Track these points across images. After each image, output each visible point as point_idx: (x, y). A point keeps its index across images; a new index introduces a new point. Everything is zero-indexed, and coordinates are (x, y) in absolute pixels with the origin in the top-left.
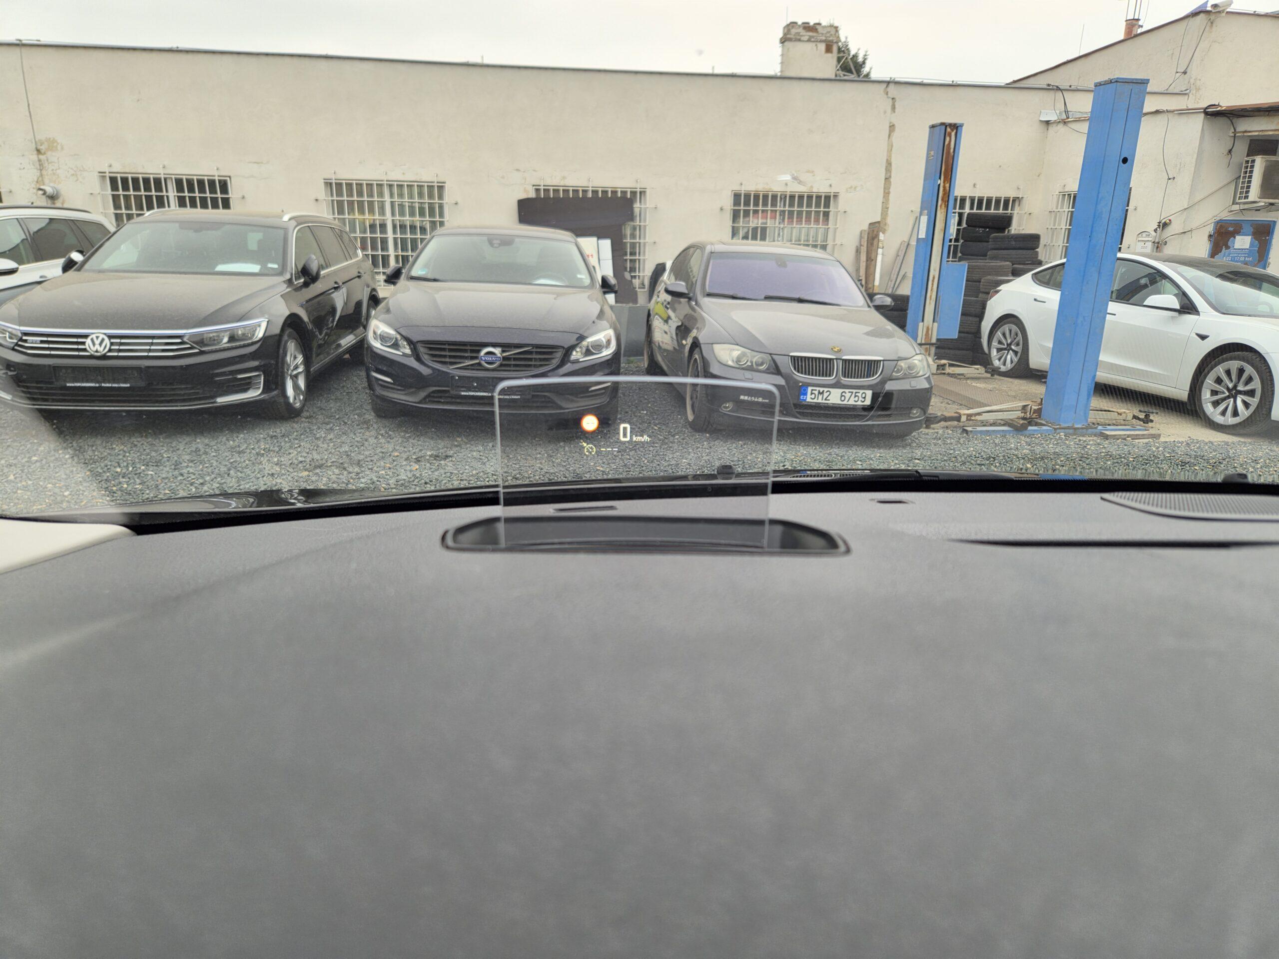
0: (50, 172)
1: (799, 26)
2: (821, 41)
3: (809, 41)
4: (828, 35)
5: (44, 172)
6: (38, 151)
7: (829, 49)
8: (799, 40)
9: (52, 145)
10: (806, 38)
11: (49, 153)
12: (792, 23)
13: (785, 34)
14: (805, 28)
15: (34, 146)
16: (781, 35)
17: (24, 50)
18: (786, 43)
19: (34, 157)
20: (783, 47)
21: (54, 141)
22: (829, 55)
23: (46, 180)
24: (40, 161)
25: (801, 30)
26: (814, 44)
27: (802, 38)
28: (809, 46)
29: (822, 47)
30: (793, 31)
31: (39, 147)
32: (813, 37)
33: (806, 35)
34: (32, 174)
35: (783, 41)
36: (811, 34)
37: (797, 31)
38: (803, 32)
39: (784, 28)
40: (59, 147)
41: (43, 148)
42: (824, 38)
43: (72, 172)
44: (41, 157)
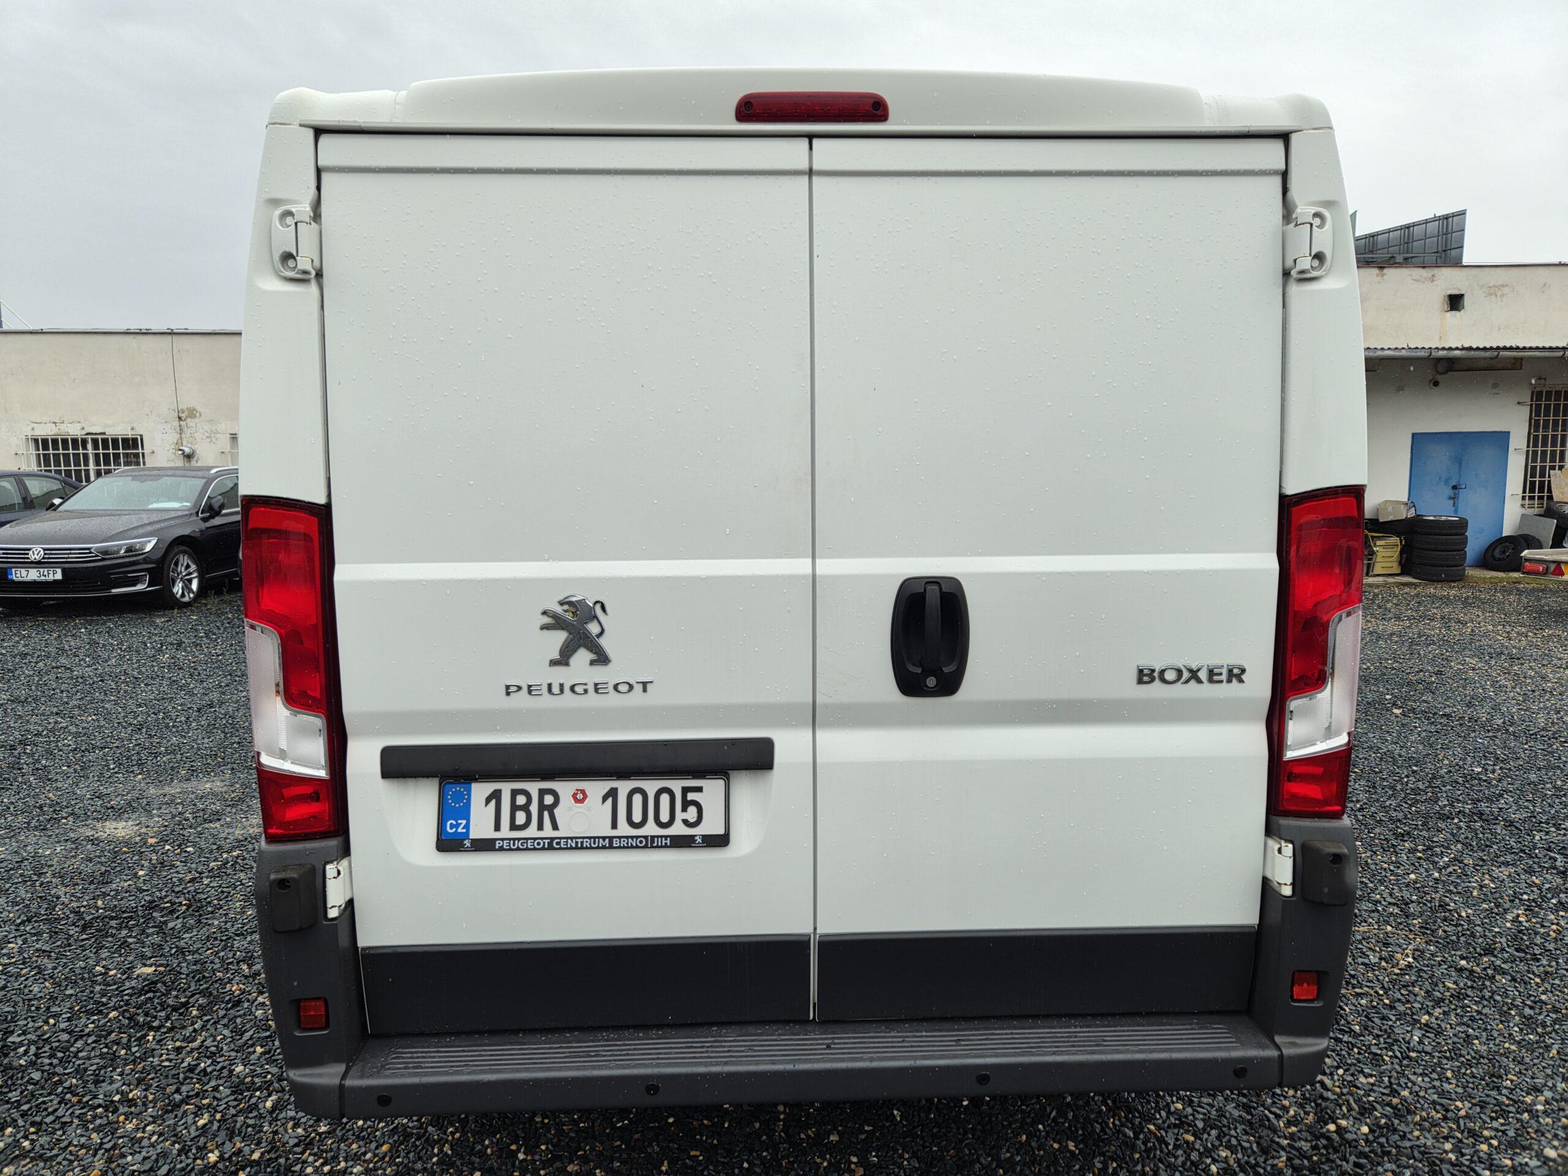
0: (188, 435)
5: (183, 435)
6: (180, 418)
9: (192, 413)
11: (189, 420)
15: (176, 414)
17: (175, 337)
19: (176, 423)
21: (194, 409)
23: (185, 443)
24: (180, 426)
31: (181, 415)
34: (173, 437)
40: (198, 414)
41: (183, 416)
43: (207, 434)
44: (181, 423)
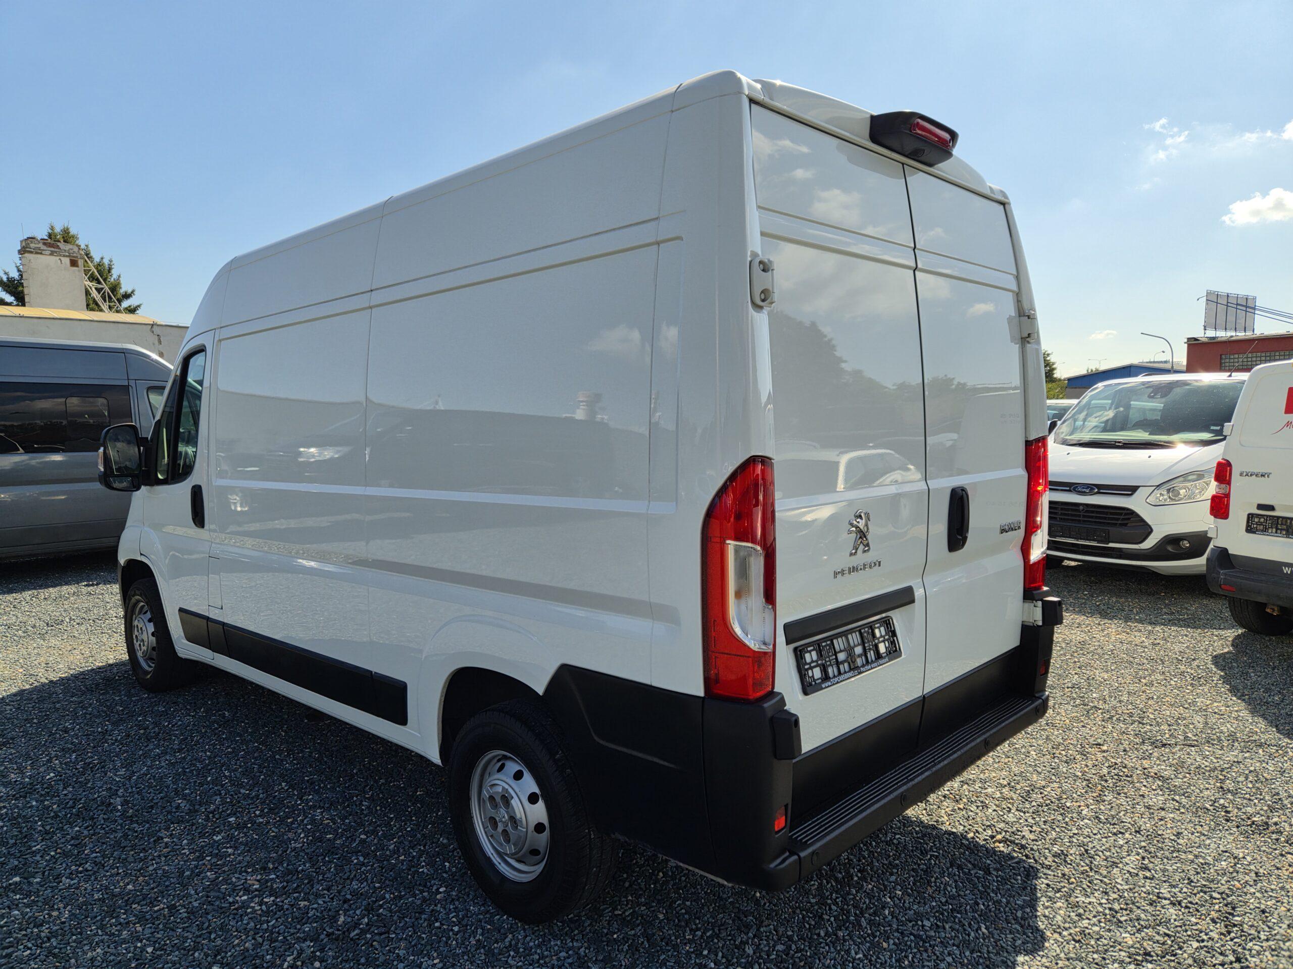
1: (37, 241)
2: (64, 256)
3: (52, 254)
4: (71, 251)
7: (74, 263)
8: (41, 253)
10: (47, 252)
12: (28, 238)
13: (23, 247)
14: (45, 244)
16: (20, 248)
18: (25, 255)
20: (22, 257)
22: (75, 269)
25: (41, 245)
26: (58, 258)
27: (43, 252)
28: (53, 260)
29: (67, 261)
30: (32, 245)
32: (56, 252)
33: (47, 250)
35: (23, 251)
37: (37, 246)
39: (21, 242)
42: (67, 254)
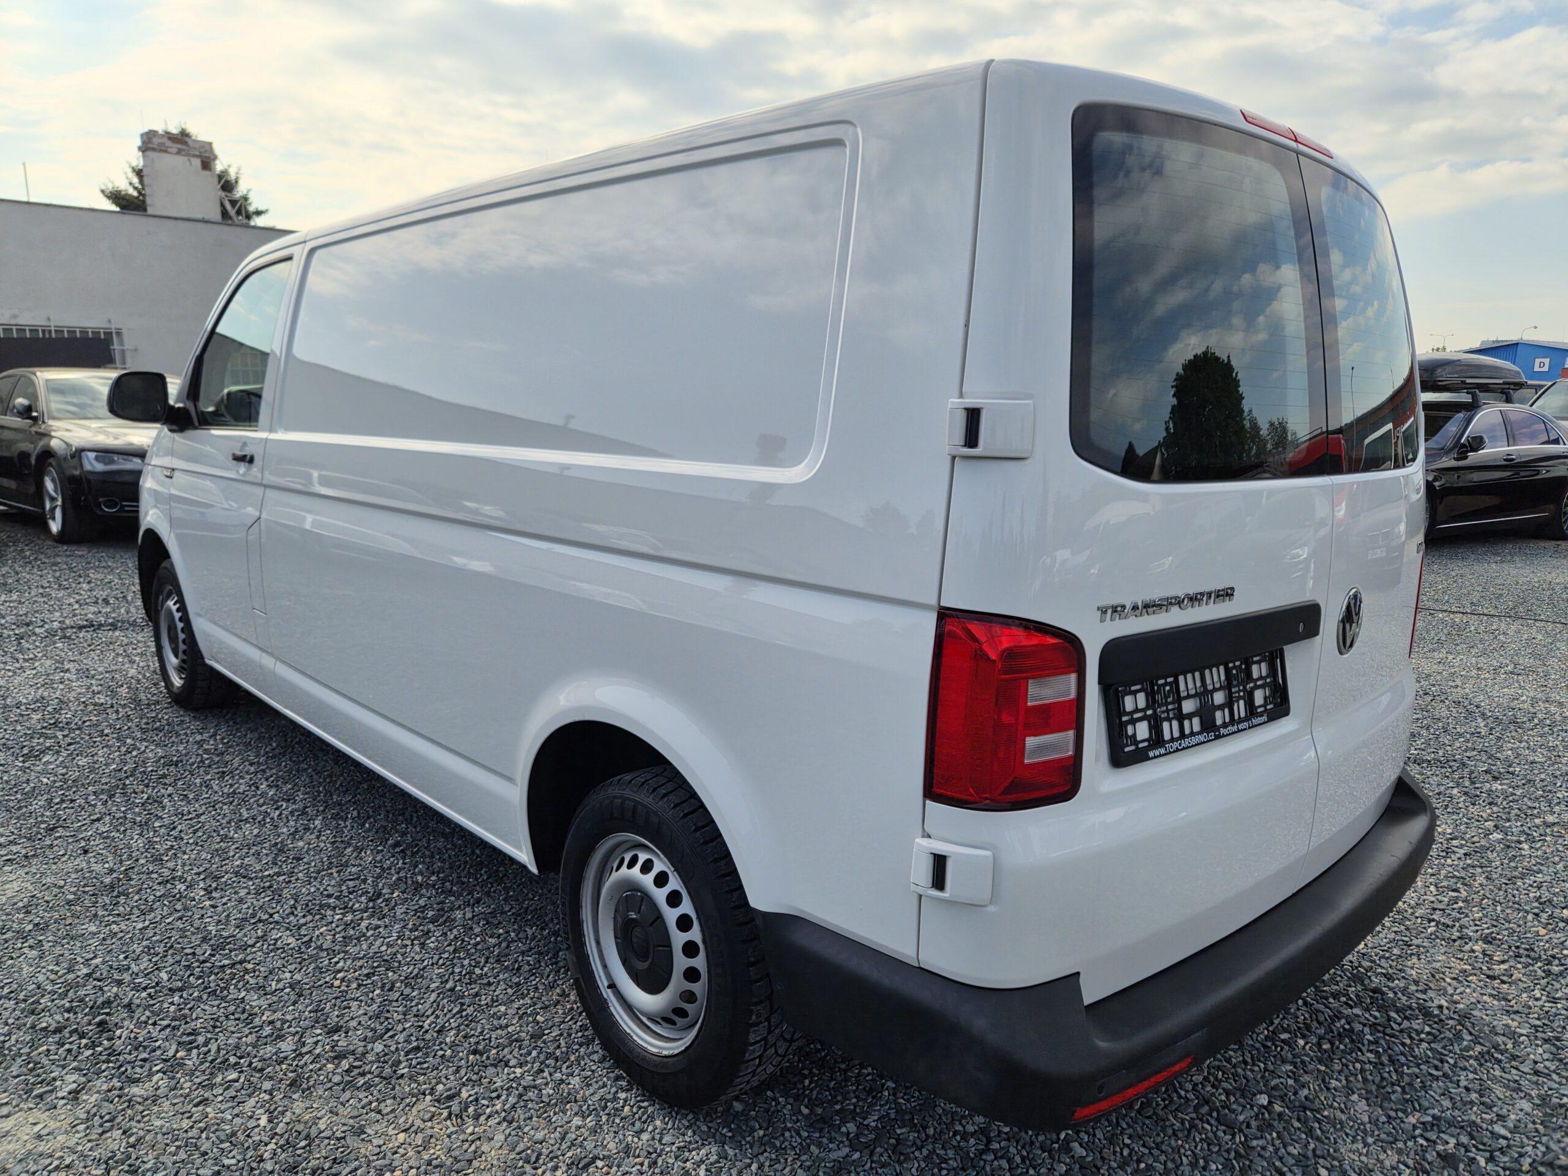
1: (163, 136)
2: (195, 156)
3: (179, 152)
4: (203, 150)
7: (205, 166)
8: (166, 151)
10: (174, 150)
12: (152, 131)
13: (143, 142)
14: (169, 138)
16: (139, 143)
18: (150, 154)
20: (144, 156)
22: (207, 173)
25: (165, 140)
26: (186, 158)
27: (169, 150)
28: (180, 160)
29: (197, 162)
30: (156, 140)
32: (184, 150)
33: (174, 147)
35: (144, 150)
36: (180, 146)
37: (160, 141)
38: (169, 143)
39: (142, 135)
42: (198, 153)
